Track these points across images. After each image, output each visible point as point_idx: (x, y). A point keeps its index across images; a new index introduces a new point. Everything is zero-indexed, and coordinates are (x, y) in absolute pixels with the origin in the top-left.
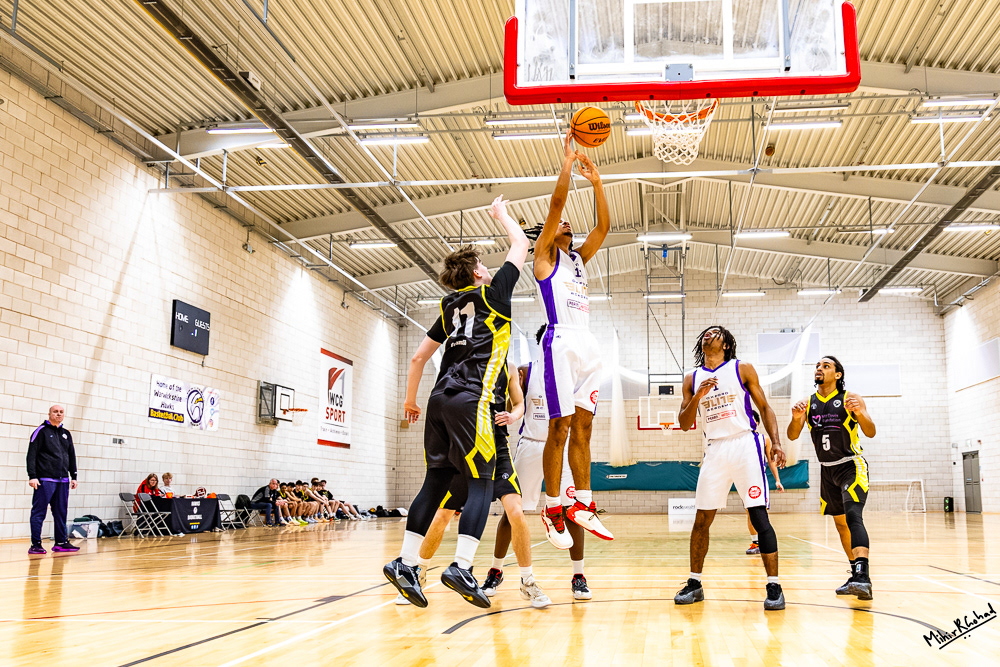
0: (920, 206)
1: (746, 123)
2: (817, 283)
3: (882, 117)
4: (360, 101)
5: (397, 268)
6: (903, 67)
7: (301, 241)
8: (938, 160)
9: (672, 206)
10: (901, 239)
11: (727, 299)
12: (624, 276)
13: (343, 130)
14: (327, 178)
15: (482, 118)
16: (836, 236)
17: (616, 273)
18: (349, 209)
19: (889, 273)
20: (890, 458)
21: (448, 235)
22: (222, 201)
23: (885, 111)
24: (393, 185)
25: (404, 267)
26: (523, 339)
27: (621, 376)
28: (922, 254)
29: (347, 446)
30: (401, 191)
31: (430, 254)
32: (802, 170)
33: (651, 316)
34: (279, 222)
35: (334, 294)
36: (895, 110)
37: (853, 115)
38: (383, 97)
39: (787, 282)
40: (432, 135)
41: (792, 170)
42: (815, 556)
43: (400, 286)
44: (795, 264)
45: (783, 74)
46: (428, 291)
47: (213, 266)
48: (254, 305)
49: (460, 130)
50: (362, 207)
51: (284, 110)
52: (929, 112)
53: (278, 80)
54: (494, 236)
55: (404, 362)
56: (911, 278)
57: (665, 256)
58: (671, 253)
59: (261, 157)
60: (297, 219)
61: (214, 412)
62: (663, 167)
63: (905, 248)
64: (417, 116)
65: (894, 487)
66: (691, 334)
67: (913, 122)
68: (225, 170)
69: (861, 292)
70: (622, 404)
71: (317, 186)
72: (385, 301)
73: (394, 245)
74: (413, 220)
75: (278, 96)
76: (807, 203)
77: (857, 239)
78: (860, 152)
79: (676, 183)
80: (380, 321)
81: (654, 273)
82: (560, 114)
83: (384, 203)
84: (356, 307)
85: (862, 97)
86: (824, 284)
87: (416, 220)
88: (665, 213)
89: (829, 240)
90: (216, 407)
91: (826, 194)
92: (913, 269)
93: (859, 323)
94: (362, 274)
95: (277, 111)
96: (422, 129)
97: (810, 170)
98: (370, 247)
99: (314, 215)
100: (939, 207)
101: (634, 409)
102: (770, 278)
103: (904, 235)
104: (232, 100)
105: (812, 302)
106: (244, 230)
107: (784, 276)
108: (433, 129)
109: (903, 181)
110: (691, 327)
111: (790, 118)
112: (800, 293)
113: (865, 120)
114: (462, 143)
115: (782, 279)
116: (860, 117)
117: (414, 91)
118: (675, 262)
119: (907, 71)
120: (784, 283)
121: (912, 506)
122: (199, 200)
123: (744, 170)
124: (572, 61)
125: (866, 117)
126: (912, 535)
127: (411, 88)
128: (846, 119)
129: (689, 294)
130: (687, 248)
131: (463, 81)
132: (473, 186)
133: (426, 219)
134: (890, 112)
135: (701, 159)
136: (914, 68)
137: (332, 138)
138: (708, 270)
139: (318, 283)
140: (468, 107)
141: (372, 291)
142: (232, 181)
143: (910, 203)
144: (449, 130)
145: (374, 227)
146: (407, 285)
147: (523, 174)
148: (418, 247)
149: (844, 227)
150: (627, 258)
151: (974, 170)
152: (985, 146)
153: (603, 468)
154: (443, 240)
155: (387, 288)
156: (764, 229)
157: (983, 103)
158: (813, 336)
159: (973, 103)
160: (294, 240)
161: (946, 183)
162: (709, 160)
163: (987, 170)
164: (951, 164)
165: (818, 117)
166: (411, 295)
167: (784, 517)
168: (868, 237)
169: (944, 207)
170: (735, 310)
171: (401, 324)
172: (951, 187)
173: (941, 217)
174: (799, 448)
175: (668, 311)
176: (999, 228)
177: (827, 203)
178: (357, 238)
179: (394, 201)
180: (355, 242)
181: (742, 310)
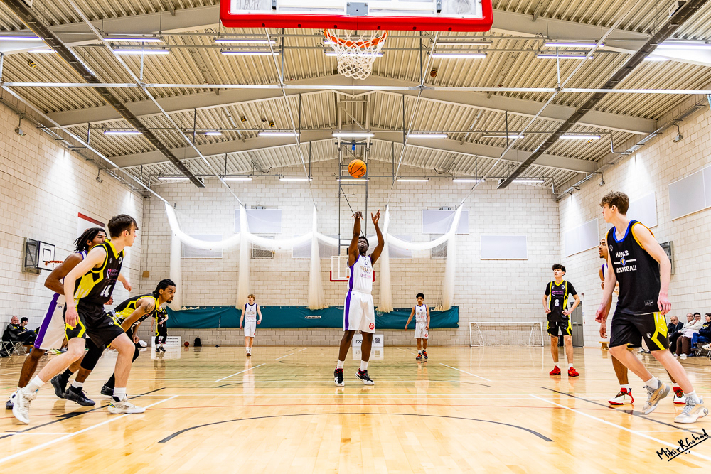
0: (541, 119)
1: (417, 51)
2: (467, 174)
3: (516, 53)
4: (115, 20)
5: (143, 151)
6: (531, 17)
7: (64, 128)
8: (556, 87)
9: (360, 111)
10: (528, 143)
11: (400, 183)
12: (323, 163)
13: (100, 42)
14: (87, 79)
15: (212, 37)
16: (482, 139)
17: (317, 161)
18: (104, 104)
19: (520, 168)
20: (518, 306)
21: (184, 127)
23: (518, 48)
24: (140, 86)
25: (149, 151)
26: (242, 209)
27: (319, 240)
28: (543, 156)
30: (147, 91)
31: (169, 141)
32: (457, 89)
33: (343, 199)
34: (46, 112)
35: (91, 170)
36: (525, 48)
37: (495, 50)
38: (134, 17)
39: (446, 172)
40: (173, 49)
41: (450, 89)
42: (462, 380)
43: (145, 166)
44: (452, 159)
45: (435, 15)
46: (167, 170)
48: (23, 177)
49: (195, 46)
50: (114, 102)
51: (52, 23)
52: (549, 51)
54: (221, 129)
55: (147, 225)
56: (535, 173)
57: (353, 149)
58: (358, 148)
59: (32, 59)
60: (61, 110)
62: (353, 82)
63: (532, 150)
64: (160, 33)
65: (522, 327)
66: (372, 209)
67: (538, 57)
68: (2, 69)
69: (499, 181)
70: (319, 261)
71: (78, 85)
72: (132, 177)
73: (140, 133)
74: (156, 115)
75: (48, 13)
76: (460, 114)
77: (497, 142)
78: (499, 77)
79: (363, 94)
80: (128, 193)
81: (345, 161)
82: (274, 38)
83: (133, 100)
84: (109, 181)
85: (502, 37)
86: (473, 175)
87: (159, 115)
89: (477, 141)
91: (475, 107)
92: (537, 166)
93: (497, 205)
94: (114, 155)
95: (46, 25)
96: (165, 44)
97: (463, 89)
98: (121, 134)
99: (76, 108)
100: (557, 121)
101: (328, 265)
102: (433, 168)
103: (531, 140)
104: (9, 14)
105: (464, 187)
106: (17, 118)
107: (443, 167)
108: (174, 44)
109: (531, 101)
110: (373, 204)
111: (449, 50)
112: (455, 181)
113: (503, 55)
114: (197, 55)
115: (441, 170)
116: (500, 52)
117: (158, 14)
118: (362, 154)
119: (534, 20)
120: (444, 173)
121: (534, 342)
123: (414, 87)
125: (505, 52)
126: (533, 364)
127: (157, 11)
128: (489, 53)
129: (372, 179)
130: (371, 144)
131: (198, 8)
132: (205, 90)
133: (166, 114)
134: (522, 49)
135: (374, 76)
136: (539, 18)
137: (91, 47)
138: (387, 161)
139: (78, 161)
140: (202, 29)
141: (121, 169)
142: (7, 78)
143: (535, 117)
144: (186, 46)
145: (124, 119)
146: (150, 165)
147: (244, 82)
148: (159, 135)
149: (487, 133)
150: (325, 149)
151: (582, 95)
152: (590, 78)
153: (303, 310)
154: (180, 131)
155: (134, 167)
156: (429, 132)
157: (588, 46)
158: (464, 213)
159: (580, 46)
160: (58, 127)
161: (561, 103)
162: (388, 78)
163: (590, 95)
164: (565, 90)
165: (469, 50)
166: (153, 173)
167: (440, 349)
168: (505, 141)
169: (560, 120)
170: (407, 191)
171: (145, 196)
172: (564, 107)
173: (557, 128)
174: (452, 296)
175: (355, 191)
176: (598, 138)
177: (476, 114)
178: (111, 127)
179: (141, 99)
180: (109, 130)
181: (412, 192)
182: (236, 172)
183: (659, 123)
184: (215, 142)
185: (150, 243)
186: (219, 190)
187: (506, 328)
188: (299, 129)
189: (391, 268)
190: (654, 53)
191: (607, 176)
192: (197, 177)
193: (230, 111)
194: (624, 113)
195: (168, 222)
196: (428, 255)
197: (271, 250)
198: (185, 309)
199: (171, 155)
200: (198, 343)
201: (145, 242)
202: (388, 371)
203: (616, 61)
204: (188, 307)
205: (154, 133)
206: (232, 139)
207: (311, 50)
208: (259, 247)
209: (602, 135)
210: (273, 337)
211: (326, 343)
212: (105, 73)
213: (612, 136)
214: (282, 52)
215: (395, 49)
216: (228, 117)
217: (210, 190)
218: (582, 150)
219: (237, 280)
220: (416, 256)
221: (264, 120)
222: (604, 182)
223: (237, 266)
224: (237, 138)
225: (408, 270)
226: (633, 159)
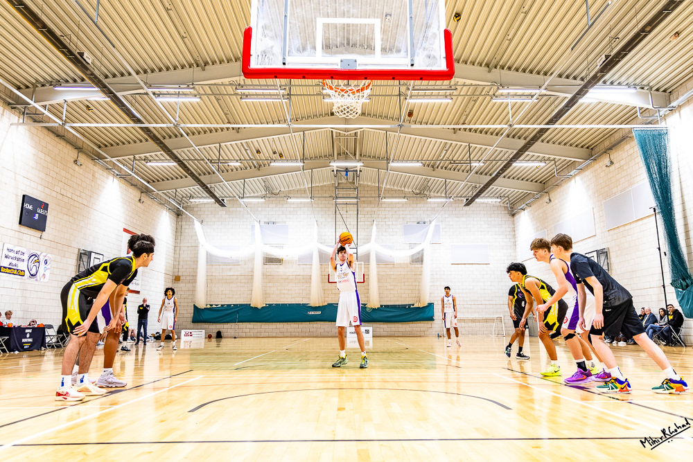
0: (498, 150)
1: (396, 97)
2: (439, 194)
3: (476, 97)
4: (157, 74)
5: (177, 178)
6: (487, 69)
7: (113, 160)
8: (508, 124)
9: (351, 145)
10: (487, 169)
11: (385, 203)
12: (322, 187)
13: (145, 91)
14: (133, 120)
15: (234, 87)
16: (450, 166)
17: (317, 185)
18: (147, 140)
19: (481, 189)
20: (483, 302)
21: (210, 159)
22: (61, 132)
23: (478, 93)
24: (176, 126)
25: (181, 177)
26: (257, 224)
27: (319, 249)
28: (500, 179)
29: (138, 292)
30: (181, 130)
31: (198, 170)
32: (429, 126)
33: (338, 212)
34: (100, 147)
35: (135, 194)
36: (483, 94)
37: (459, 95)
38: (172, 72)
39: (421, 193)
40: (202, 97)
41: (424, 126)
42: (437, 362)
43: (178, 190)
44: (426, 183)
45: (410, 68)
46: (197, 193)
47: (52, 174)
48: (79, 200)
49: (221, 94)
50: (155, 139)
51: (106, 77)
52: (502, 95)
53: (104, 59)
54: (240, 160)
55: (179, 238)
56: (494, 193)
57: (347, 175)
58: (350, 174)
59: (90, 105)
60: (112, 145)
61: (46, 269)
62: (346, 121)
63: (491, 175)
64: (193, 84)
65: (486, 320)
66: (362, 223)
67: (494, 101)
68: (65, 112)
69: (465, 200)
70: (319, 266)
71: (126, 125)
72: (168, 199)
73: (175, 164)
74: (188, 149)
75: (103, 68)
76: (432, 147)
77: (463, 168)
78: (463, 117)
79: (354, 132)
80: (165, 212)
81: (341, 186)
82: (284, 87)
83: (170, 137)
84: (149, 202)
85: (464, 85)
86: (443, 195)
87: (191, 149)
88: (347, 149)
89: (446, 168)
90: (48, 266)
91: (444, 141)
92: (495, 187)
93: (464, 219)
94: (154, 181)
95: (102, 77)
96: (196, 93)
97: (434, 126)
98: (159, 164)
99: (124, 143)
100: (510, 151)
102: (411, 190)
103: (490, 167)
104: (72, 70)
105: (436, 205)
106: (76, 151)
107: (419, 189)
108: (204, 93)
109: (489, 135)
110: (362, 219)
111: (422, 96)
112: (429, 200)
113: (466, 99)
114: (222, 102)
115: (418, 192)
116: (463, 97)
117: (191, 69)
118: (353, 179)
119: (489, 72)
120: (420, 194)
121: (497, 332)
122: (46, 131)
123: (394, 125)
124: (284, 54)
125: (467, 97)
127: (190, 67)
128: (454, 98)
129: (362, 199)
130: (361, 171)
131: (223, 65)
132: (228, 129)
133: (197, 148)
134: (480, 95)
135: (363, 117)
136: (494, 70)
137: (137, 96)
138: (373, 184)
139: (124, 186)
140: (226, 81)
141: (160, 192)
142: (68, 119)
143: (492, 148)
144: (213, 94)
145: (162, 152)
146: (183, 189)
147: (259, 122)
148: (190, 165)
149: (454, 161)
150: (324, 176)
151: (530, 130)
152: (535, 117)
153: (306, 307)
154: (208, 161)
155: (170, 191)
156: (407, 161)
157: (533, 92)
158: (437, 226)
159: (527, 92)
160: (109, 159)
161: (513, 137)
162: (374, 118)
163: (536, 130)
164: (515, 126)
165: (438, 95)
166: (185, 196)
167: (419, 339)
168: (469, 167)
169: (513, 151)
170: (390, 209)
171: (178, 214)
172: (516, 140)
173: (511, 157)
174: (428, 295)
175: (348, 209)
176: (544, 164)
177: (445, 146)
178: (151, 159)
179: (176, 136)
180: (150, 161)
181: (395, 209)
182: (252, 195)
183: (593, 152)
184: (235, 170)
185: (181, 252)
186: (238, 209)
187: (473, 321)
188: (303, 160)
189: (378, 272)
190: (587, 95)
191: (552, 195)
192: (220, 199)
193: (248, 146)
194: (565, 144)
195: (196, 235)
196: (408, 261)
197: (280, 258)
198: (209, 306)
199: (200, 181)
200: (219, 335)
201: (178, 252)
202: (376, 355)
203: (556, 103)
204: (211, 305)
205: (186, 163)
206: (249, 168)
207: (312, 97)
208: (270, 255)
209: (547, 162)
210: (282, 330)
211: (326, 334)
212: (148, 116)
213: (555, 162)
214: (289, 99)
215: (379, 95)
216: (246, 150)
217: (231, 209)
218: (531, 175)
219: (252, 283)
220: (398, 262)
221: (275, 153)
222: (550, 200)
223: (252, 272)
224: (253, 167)
225: (392, 273)
226: (573, 181)
